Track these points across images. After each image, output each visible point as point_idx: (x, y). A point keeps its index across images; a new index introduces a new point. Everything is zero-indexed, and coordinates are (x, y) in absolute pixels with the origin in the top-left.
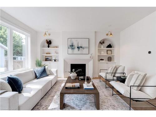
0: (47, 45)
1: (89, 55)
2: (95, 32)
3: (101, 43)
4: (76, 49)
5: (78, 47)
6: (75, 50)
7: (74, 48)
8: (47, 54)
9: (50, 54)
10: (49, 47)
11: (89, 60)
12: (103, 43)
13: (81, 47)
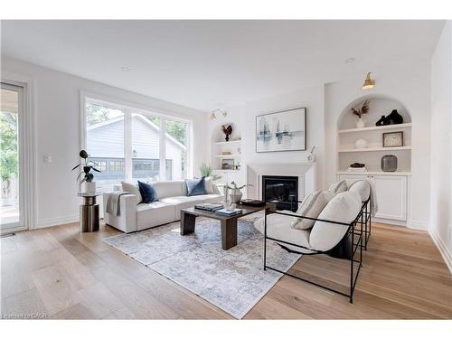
0: (225, 136)
1: (307, 153)
2: (325, 85)
3: (356, 113)
4: (275, 139)
5: (277, 135)
6: (271, 142)
7: (269, 138)
8: (224, 154)
9: (229, 153)
10: (227, 139)
11: (305, 167)
12: (365, 110)
13: (286, 133)
